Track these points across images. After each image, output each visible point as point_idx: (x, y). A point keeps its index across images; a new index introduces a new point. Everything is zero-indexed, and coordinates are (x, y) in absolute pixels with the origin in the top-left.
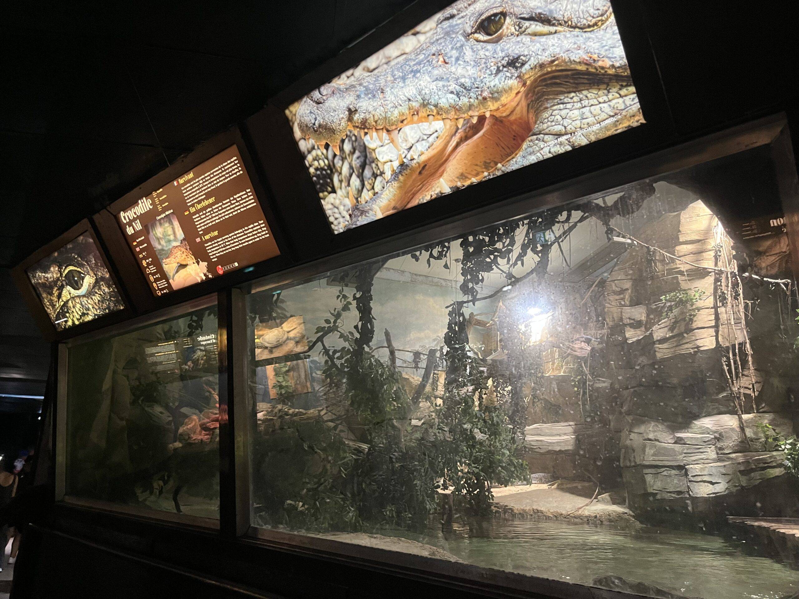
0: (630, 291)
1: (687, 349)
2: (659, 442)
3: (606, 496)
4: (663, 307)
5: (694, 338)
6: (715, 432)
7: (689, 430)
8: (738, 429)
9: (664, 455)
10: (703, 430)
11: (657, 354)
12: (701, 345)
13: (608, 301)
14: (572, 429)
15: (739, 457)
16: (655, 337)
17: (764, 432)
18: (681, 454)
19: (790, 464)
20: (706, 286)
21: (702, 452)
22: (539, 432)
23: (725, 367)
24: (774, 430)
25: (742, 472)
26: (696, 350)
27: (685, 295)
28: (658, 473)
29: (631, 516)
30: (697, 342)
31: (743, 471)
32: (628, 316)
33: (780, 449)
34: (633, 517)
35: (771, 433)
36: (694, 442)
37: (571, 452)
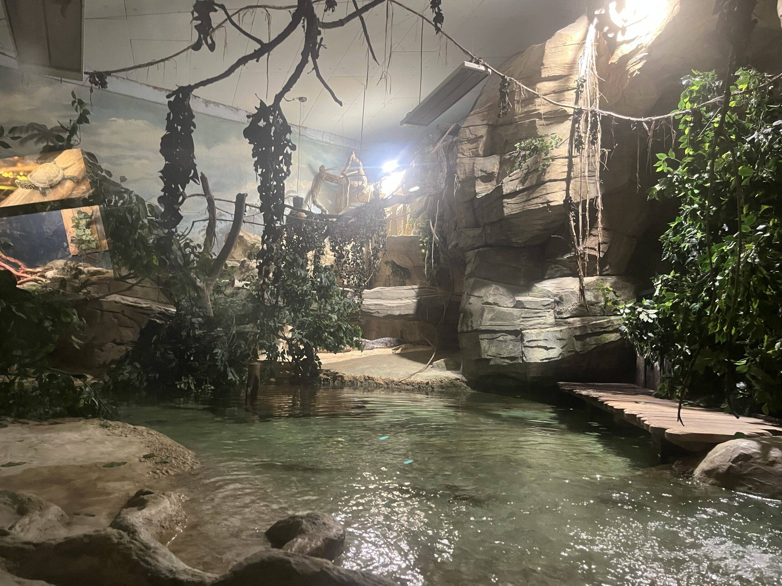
0: (484, 139)
1: (536, 204)
2: (498, 306)
3: (441, 362)
4: (517, 157)
5: (544, 192)
6: (556, 296)
7: (530, 293)
8: (578, 292)
9: (502, 320)
10: (544, 294)
11: (505, 209)
12: (551, 200)
13: (461, 151)
14: (415, 293)
15: (577, 322)
16: (504, 191)
17: (604, 295)
18: (519, 319)
19: (626, 330)
20: (564, 132)
21: (539, 317)
22: (379, 295)
23: (572, 222)
24: (615, 293)
25: (577, 338)
26: (546, 205)
27: (541, 142)
28: (494, 339)
29: (463, 382)
30: (547, 196)
31: (579, 336)
32: (479, 167)
33: (619, 313)
34: (466, 382)
35: (611, 296)
36: (533, 306)
37: (411, 317)
